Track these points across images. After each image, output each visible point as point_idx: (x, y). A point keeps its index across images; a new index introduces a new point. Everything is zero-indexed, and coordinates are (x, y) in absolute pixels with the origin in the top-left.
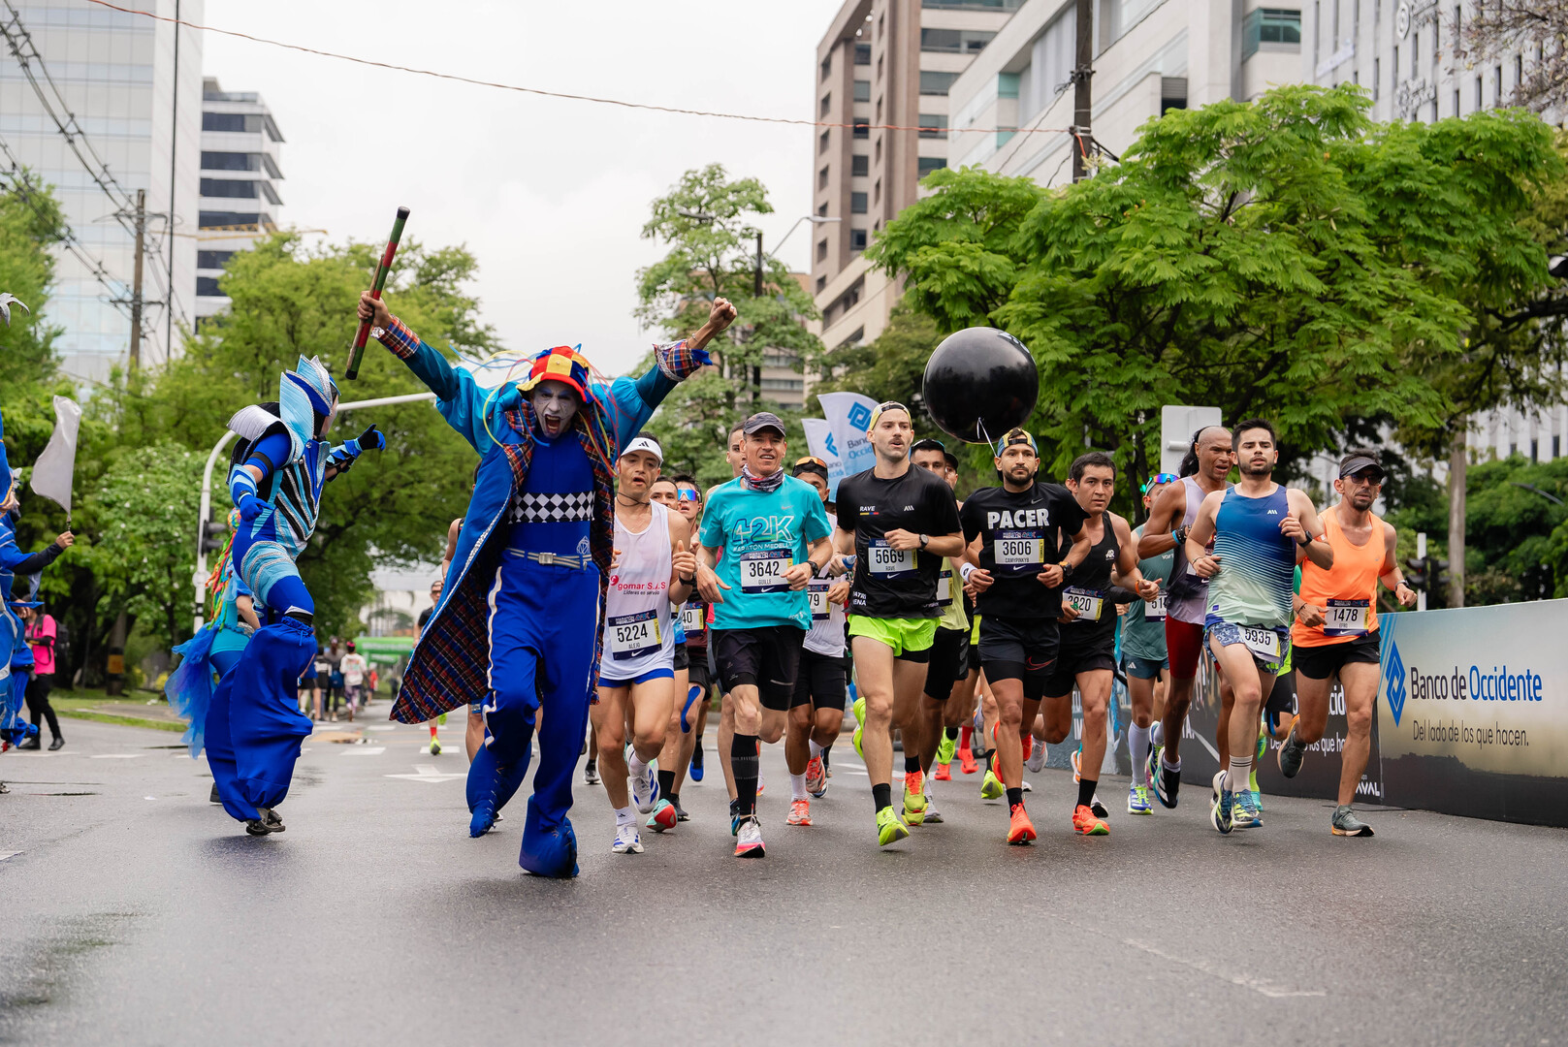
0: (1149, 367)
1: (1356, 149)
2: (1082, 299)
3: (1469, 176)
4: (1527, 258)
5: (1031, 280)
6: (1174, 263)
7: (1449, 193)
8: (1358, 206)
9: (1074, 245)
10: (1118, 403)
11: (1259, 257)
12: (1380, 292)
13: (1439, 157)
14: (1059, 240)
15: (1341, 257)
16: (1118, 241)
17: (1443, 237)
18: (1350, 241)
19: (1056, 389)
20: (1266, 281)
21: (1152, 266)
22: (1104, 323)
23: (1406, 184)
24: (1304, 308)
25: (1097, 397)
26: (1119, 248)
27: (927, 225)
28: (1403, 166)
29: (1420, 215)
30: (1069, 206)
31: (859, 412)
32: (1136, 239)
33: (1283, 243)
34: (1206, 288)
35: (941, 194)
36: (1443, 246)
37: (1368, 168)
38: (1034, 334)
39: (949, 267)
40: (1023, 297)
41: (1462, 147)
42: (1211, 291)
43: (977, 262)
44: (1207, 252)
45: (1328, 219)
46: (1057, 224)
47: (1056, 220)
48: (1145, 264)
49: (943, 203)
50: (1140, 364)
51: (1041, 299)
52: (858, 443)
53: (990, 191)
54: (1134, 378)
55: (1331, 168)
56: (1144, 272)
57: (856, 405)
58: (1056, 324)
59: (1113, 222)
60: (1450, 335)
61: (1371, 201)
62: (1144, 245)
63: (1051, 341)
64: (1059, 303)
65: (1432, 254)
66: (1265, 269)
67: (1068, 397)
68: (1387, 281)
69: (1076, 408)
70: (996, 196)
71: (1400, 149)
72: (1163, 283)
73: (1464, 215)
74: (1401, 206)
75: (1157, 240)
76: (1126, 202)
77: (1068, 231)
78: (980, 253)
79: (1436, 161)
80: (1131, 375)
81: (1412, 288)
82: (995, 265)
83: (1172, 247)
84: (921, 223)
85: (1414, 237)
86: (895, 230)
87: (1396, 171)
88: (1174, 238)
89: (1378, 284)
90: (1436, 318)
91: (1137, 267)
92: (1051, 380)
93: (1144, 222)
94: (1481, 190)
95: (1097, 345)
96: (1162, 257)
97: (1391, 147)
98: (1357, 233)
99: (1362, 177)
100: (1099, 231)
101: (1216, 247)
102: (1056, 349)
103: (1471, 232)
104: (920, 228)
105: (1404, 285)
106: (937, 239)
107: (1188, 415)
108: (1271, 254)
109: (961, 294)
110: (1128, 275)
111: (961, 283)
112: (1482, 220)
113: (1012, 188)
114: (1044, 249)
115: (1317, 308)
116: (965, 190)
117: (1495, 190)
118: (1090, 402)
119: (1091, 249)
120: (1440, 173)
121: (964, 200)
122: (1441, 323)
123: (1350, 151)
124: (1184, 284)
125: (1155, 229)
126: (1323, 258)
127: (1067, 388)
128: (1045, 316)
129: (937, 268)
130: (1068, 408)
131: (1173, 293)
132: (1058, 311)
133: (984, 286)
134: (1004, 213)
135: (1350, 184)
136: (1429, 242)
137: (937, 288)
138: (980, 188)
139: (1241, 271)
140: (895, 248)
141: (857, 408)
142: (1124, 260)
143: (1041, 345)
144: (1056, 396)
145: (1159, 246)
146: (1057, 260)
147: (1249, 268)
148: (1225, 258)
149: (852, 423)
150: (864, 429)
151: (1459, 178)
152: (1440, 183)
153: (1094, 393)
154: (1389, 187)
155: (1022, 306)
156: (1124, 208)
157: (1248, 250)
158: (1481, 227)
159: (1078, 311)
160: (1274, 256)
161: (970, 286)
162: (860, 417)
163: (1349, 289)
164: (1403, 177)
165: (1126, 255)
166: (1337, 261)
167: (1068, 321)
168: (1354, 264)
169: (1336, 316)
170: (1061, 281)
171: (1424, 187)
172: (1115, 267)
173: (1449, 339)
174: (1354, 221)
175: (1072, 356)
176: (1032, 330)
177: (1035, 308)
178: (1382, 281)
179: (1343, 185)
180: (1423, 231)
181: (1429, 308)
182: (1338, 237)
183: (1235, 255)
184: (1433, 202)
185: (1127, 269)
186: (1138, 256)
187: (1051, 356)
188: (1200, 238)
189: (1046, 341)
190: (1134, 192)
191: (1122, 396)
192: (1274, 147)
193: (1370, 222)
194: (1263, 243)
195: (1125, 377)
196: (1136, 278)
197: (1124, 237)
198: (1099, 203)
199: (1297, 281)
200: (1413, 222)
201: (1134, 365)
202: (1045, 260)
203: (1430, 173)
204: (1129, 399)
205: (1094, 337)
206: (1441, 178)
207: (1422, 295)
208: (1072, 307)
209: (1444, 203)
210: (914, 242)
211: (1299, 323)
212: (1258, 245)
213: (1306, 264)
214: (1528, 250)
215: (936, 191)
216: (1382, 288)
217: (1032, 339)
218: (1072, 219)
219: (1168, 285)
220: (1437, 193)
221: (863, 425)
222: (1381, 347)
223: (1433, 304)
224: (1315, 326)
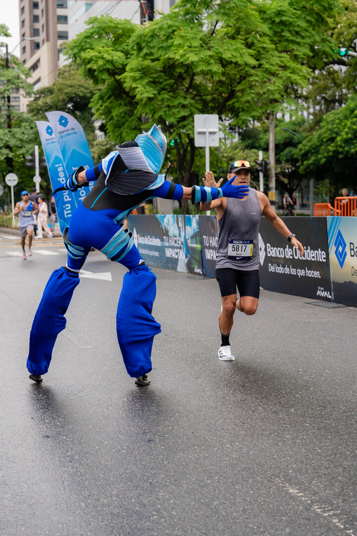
0: (185, 98)
1: (263, 4)
2: (156, 70)
3: (308, 15)
4: (331, 48)
5: (134, 63)
6: (196, 54)
7: (300, 22)
8: (265, 28)
9: (154, 47)
10: (174, 113)
11: (231, 50)
12: (277, 64)
13: (295, 7)
14: (147, 46)
15: (260, 49)
16: (172, 45)
17: (299, 40)
18: (264, 43)
19: (147, 108)
20: (234, 60)
21: (188, 56)
22: (166, 80)
23: (284, 18)
24: (247, 71)
25: (165, 111)
26: (173, 48)
27: (88, 40)
28: (282, 11)
29: (290, 31)
30: (150, 31)
31: (63, 119)
32: (180, 44)
33: (239, 44)
34: (209, 64)
35: (93, 27)
36: (299, 44)
37: (268, 12)
38: (138, 85)
39: (99, 58)
40: (132, 70)
41: (304, 3)
42: (211, 65)
43: (110, 55)
44: (209, 49)
45: (256, 34)
46: (146, 39)
47: (145, 37)
48: (184, 55)
49: (95, 31)
50: (182, 97)
51: (139, 70)
52: (63, 132)
53: (113, 25)
54: (180, 103)
55: (254, 12)
56: (184, 58)
57: (62, 116)
58: (147, 81)
59: (168, 37)
60: (305, 80)
61: (270, 26)
62: (183, 47)
63: (145, 88)
64: (146, 72)
65: (295, 47)
66: (233, 56)
67: (153, 112)
68: (279, 59)
69: (156, 116)
70: (116, 27)
71: (281, 4)
72: (192, 62)
73: (306, 30)
74: (282, 28)
75: (188, 44)
76: (175, 28)
77: (151, 42)
78: (111, 52)
79: (294, 9)
80: (179, 102)
81: (289, 62)
82: (118, 57)
83: (195, 47)
84: (86, 40)
85: (287, 40)
86: (75, 43)
87: (279, 13)
88: (196, 43)
89: (276, 60)
90: (298, 74)
91: (182, 56)
92: (145, 105)
93: (182, 37)
94: (313, 20)
95: (164, 89)
96: (191, 51)
97: (277, 3)
98: (266, 39)
99: (265, 16)
100: (163, 41)
101: (212, 47)
102: (147, 92)
103: (309, 37)
104: (86, 42)
105: (285, 61)
106: (93, 46)
107: (205, 119)
108: (235, 49)
109: (104, 69)
110: (177, 60)
111: (105, 65)
112: (313, 32)
113: (122, 24)
114: (140, 49)
115: (252, 71)
116: (104, 25)
117: (317, 20)
118: (162, 114)
119: (161, 49)
120: (296, 13)
121: (103, 30)
122: (301, 76)
123: (260, 5)
124: (201, 63)
125: (187, 40)
126: (254, 50)
127: (152, 108)
128: (141, 77)
129: (94, 58)
130: (153, 116)
131: (196, 66)
132: (146, 75)
133: (114, 66)
134: (119, 35)
135: (262, 19)
136: (293, 42)
137: (95, 67)
138: (110, 24)
139: (224, 56)
140: (76, 51)
141: (62, 118)
142: (175, 53)
143: (141, 90)
144: (148, 111)
145: (190, 47)
146: (146, 54)
147: (227, 56)
148: (218, 51)
149: (60, 124)
150: (65, 126)
151: (303, 16)
152: (297, 18)
153: (163, 110)
154: (277, 20)
155: (132, 74)
156: (174, 31)
157: (226, 48)
158: (313, 36)
159: (155, 76)
160: (236, 50)
161: (109, 66)
162: (63, 121)
163: (265, 63)
164: (283, 15)
165: (176, 51)
166: (259, 51)
167: (151, 80)
168: (265, 52)
169: (260, 74)
170: (147, 62)
171: (291, 20)
172: (172, 56)
173: (304, 82)
174: (265, 34)
175: (154, 94)
176: (137, 84)
177: (137, 74)
178: (277, 59)
179: (259, 19)
180: (291, 38)
181: (296, 69)
182: (259, 41)
183: (221, 50)
184: (295, 26)
185: (177, 57)
186: (181, 51)
187: (146, 95)
188: (205, 43)
189: (143, 89)
190: (177, 24)
191: (175, 111)
192: (235, 4)
193: (271, 35)
194: (231, 44)
195: (176, 103)
196: (181, 60)
197: (175, 43)
198: (163, 29)
199: (246, 60)
200: (287, 34)
201: (179, 97)
202: (142, 54)
203: (293, 14)
204: (178, 112)
205: (162, 86)
206: (297, 15)
207: (293, 65)
208: (152, 74)
209: (298, 26)
210: (84, 48)
211: (244, 78)
212: (230, 45)
213: (248, 52)
214: (331, 45)
215: (91, 26)
216: (278, 62)
217: (137, 88)
218: (152, 36)
219: (194, 63)
220: (296, 22)
221: (65, 125)
222: (278, 86)
223: (296, 68)
224: (252, 79)
